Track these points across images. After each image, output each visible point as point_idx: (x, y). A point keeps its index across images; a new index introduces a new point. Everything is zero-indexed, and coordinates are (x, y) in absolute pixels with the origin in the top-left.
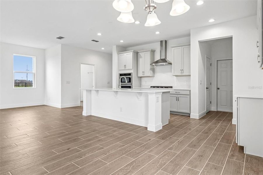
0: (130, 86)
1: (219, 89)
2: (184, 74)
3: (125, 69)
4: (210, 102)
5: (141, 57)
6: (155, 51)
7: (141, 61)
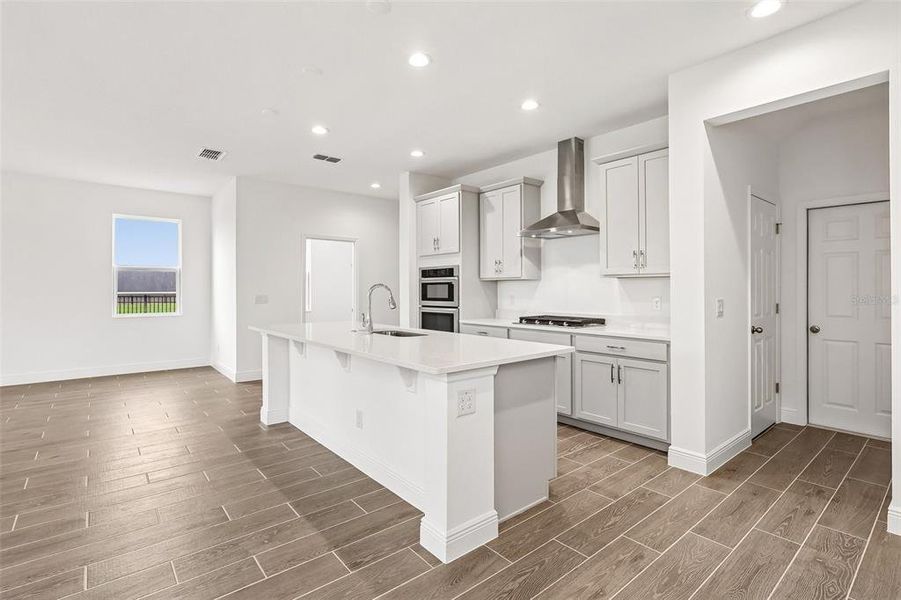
0: (452, 315)
1: (815, 330)
2: (648, 270)
3: (437, 252)
4: (773, 388)
5: (492, 209)
6: (543, 182)
7: (490, 220)
